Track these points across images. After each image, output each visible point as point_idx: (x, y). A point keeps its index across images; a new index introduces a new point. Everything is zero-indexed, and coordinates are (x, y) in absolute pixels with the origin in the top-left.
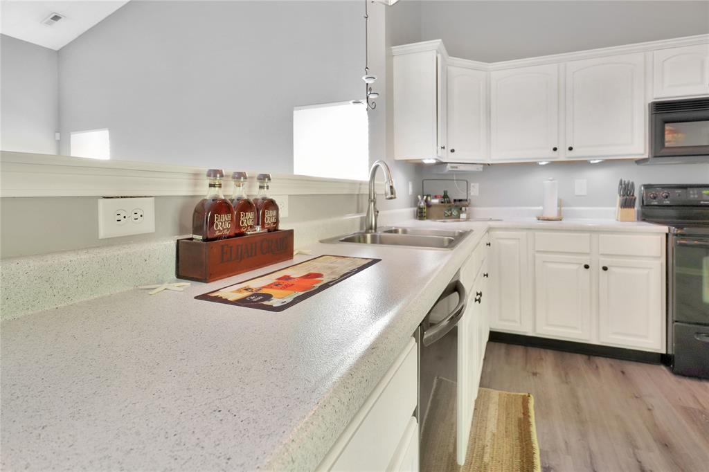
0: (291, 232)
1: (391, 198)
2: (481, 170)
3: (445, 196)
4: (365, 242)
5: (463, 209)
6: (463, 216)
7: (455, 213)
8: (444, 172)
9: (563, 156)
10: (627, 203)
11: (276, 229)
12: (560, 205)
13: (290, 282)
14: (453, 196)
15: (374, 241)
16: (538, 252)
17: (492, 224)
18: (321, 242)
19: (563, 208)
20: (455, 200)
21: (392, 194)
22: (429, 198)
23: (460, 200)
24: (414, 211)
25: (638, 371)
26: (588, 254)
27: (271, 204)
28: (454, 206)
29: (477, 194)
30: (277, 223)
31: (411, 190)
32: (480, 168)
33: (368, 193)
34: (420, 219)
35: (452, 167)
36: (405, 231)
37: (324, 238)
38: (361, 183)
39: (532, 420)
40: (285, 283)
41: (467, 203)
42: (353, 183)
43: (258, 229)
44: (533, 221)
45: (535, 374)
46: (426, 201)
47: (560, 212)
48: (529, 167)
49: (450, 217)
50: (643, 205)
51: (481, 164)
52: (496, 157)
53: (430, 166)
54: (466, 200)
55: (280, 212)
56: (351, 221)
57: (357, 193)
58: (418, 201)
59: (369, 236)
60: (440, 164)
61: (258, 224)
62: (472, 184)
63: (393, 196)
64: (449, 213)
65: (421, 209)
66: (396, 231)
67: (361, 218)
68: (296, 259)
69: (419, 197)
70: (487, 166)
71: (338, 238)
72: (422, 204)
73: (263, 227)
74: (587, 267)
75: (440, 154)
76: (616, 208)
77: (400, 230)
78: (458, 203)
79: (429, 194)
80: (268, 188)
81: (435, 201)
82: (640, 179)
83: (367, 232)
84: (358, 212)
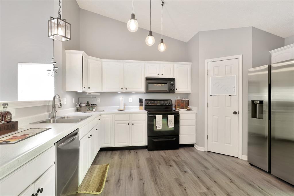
0: (17, 122)
1: (60, 107)
2: (100, 94)
3: (88, 103)
4: (50, 122)
5: (94, 107)
6: (94, 110)
7: (91, 109)
8: (86, 95)
9: (124, 91)
10: (141, 105)
11: (10, 122)
12: (125, 105)
13: (17, 137)
14: (90, 103)
15: (54, 122)
16: (116, 121)
17: (102, 113)
18: (30, 124)
19: (125, 107)
20: (91, 104)
21: (60, 106)
22: (81, 104)
23: (93, 104)
24: (75, 109)
25: (140, 152)
26: (129, 120)
27: (8, 113)
28: (90, 107)
29: (99, 102)
30: (11, 119)
31: (74, 101)
32: (99, 94)
33: (52, 104)
34: (77, 112)
35: (89, 94)
36: (68, 117)
37: (32, 122)
38: (49, 101)
39: (107, 170)
40: (15, 137)
41: (95, 105)
42: (46, 102)
43: (3, 122)
44: (116, 111)
45: (112, 158)
46: (80, 105)
47: (124, 108)
48: (115, 94)
49: (89, 110)
50: (145, 105)
51: (100, 92)
52: (105, 90)
53: (81, 93)
54: (96, 104)
55: (12, 115)
56: (45, 115)
57: (48, 105)
58: (77, 105)
59: (52, 120)
60: (84, 93)
61: (3, 121)
62: (98, 99)
63: (61, 106)
64: (89, 109)
65: (77, 108)
66: (64, 118)
67: (49, 114)
68: (19, 131)
69: (77, 104)
70: (101, 93)
71: (38, 122)
72: (78, 106)
73: (5, 121)
74: (128, 124)
75: (83, 89)
76: (138, 106)
77: (66, 117)
78: (92, 106)
79: (81, 102)
80: (7, 108)
81: (84, 105)
82: (144, 98)
83: (51, 119)
84: (48, 111)
